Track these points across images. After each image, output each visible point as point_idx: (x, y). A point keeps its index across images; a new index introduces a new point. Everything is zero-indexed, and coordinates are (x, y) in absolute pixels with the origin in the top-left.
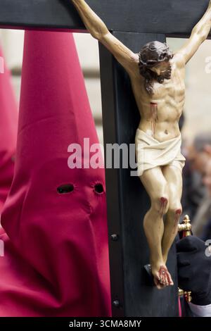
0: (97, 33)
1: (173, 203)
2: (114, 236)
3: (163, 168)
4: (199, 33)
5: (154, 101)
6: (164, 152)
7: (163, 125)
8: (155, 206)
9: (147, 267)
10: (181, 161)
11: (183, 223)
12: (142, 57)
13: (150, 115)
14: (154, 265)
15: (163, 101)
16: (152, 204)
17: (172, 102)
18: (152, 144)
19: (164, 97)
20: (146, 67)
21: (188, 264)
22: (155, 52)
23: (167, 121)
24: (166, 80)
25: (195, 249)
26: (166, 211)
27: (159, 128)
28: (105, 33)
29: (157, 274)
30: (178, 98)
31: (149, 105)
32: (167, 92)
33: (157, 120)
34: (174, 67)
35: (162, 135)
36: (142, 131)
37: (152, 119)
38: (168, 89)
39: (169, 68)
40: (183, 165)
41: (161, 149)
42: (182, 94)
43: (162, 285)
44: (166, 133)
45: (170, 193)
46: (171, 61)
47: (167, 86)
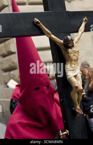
0: (48, 35)
1: (80, 87)
2: (61, 100)
3: (75, 76)
4: (81, 31)
5: (70, 55)
6: (75, 71)
7: (73, 62)
8: (74, 89)
9: (74, 109)
10: (80, 73)
11: (83, 93)
12: (64, 41)
13: (69, 60)
14: (76, 108)
15: (73, 54)
16: (73, 88)
17: (75, 54)
18: (71, 69)
19: (72, 53)
20: (66, 44)
21: (87, 106)
22: (68, 39)
23: (74, 61)
24: (72, 48)
25: (88, 101)
26: (78, 90)
27: (72, 64)
28: (51, 35)
29: (77, 111)
30: (77, 53)
31: (68, 57)
32: (73, 52)
33: (71, 61)
34: (74, 43)
35: (73, 65)
36: (67, 65)
37: (69, 61)
38: (73, 51)
39: (73, 44)
40: (81, 74)
41: (74, 70)
42: (78, 52)
43: (79, 114)
44: (75, 65)
45: (78, 84)
46: (74, 41)
47: (73, 50)
